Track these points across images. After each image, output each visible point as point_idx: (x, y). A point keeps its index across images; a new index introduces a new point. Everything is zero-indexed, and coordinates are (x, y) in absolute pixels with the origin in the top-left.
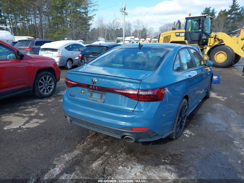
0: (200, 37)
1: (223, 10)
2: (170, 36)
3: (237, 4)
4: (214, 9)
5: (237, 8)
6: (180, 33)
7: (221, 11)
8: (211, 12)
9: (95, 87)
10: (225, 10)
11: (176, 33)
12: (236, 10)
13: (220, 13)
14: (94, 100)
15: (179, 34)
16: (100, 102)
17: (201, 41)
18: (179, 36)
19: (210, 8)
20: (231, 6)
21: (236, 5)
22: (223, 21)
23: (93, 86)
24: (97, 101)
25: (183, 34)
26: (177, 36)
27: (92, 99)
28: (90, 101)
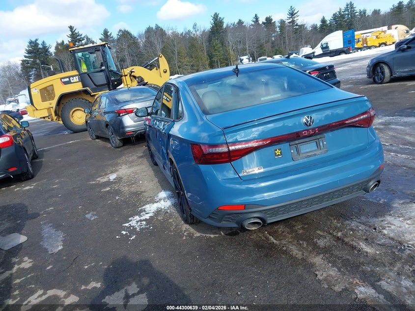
0: (108, 78)
1: (60, 41)
2: (52, 85)
3: (76, 31)
4: (43, 42)
5: (79, 37)
6: (69, 77)
7: (58, 44)
8: (40, 46)
9: (313, 129)
10: (63, 42)
11: (61, 79)
12: (80, 40)
13: (57, 48)
14: (310, 156)
15: (67, 79)
16: (320, 154)
17: (111, 84)
18: (69, 82)
19: (36, 40)
20: (69, 36)
21: (76, 33)
22: (67, 60)
23: (307, 130)
24: (315, 155)
25: (76, 79)
26: (65, 83)
27: (305, 155)
28: (301, 161)
